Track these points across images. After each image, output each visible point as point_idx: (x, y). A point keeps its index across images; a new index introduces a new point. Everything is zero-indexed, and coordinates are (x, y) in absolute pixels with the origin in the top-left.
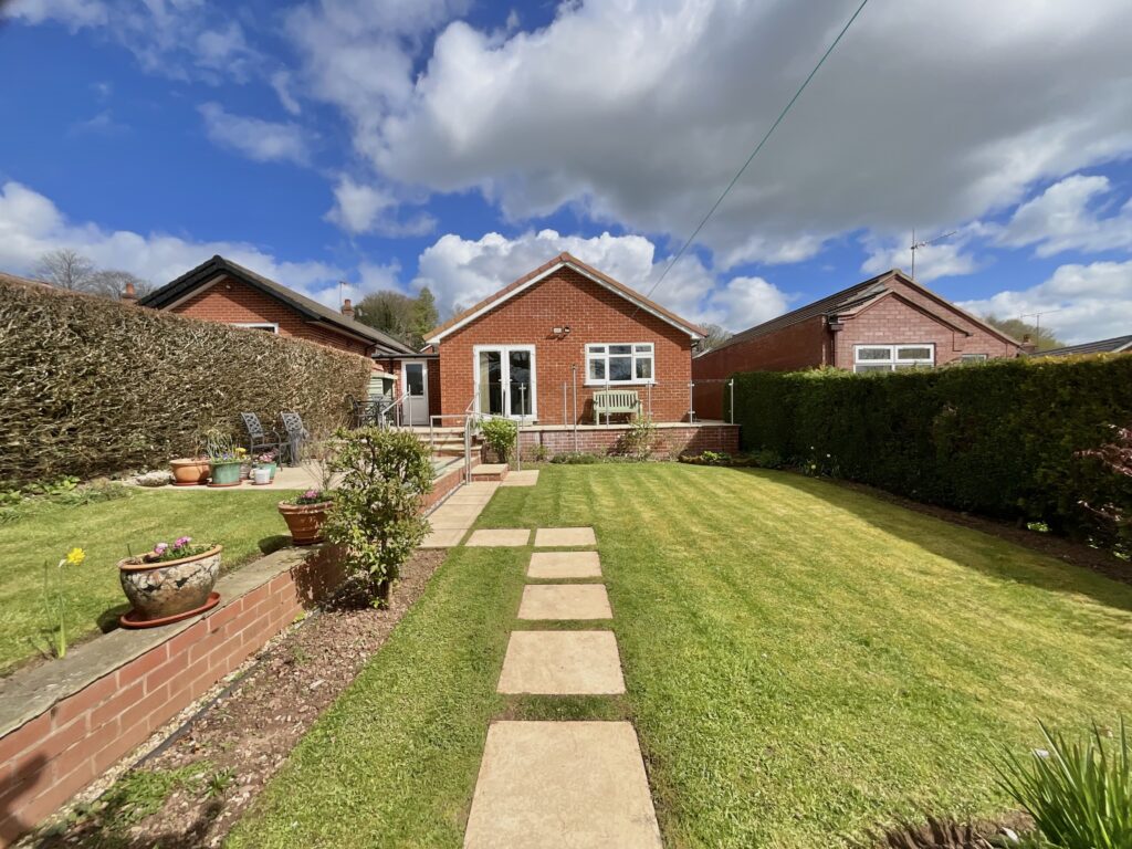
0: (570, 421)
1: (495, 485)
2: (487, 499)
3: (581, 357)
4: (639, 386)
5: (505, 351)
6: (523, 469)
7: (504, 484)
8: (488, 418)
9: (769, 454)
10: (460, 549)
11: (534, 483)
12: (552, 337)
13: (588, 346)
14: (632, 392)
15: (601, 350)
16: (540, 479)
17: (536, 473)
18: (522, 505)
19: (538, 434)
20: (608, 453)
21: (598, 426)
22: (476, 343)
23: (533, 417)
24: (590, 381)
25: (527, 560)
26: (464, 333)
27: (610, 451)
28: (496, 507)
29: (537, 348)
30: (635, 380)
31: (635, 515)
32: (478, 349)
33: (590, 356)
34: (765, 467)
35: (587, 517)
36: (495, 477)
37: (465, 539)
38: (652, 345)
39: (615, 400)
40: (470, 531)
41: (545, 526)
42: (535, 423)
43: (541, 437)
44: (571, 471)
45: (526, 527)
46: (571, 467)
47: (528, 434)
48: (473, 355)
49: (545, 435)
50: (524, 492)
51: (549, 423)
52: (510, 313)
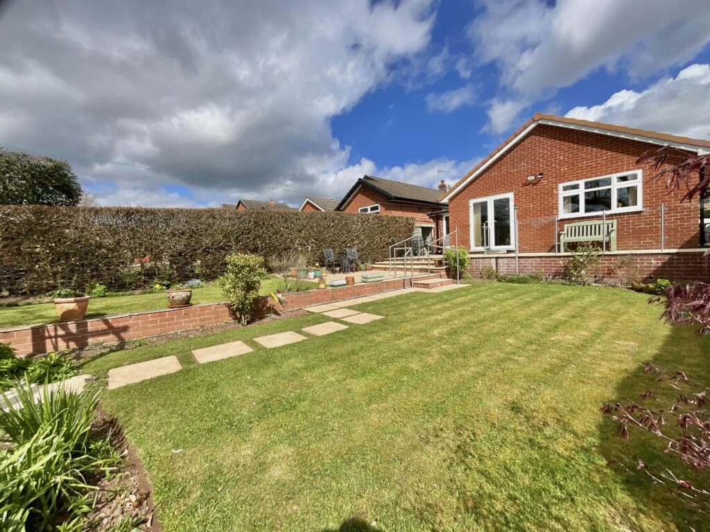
3: (554, 196)
4: (620, 214)
5: (490, 200)
12: (528, 184)
13: (561, 186)
14: (610, 221)
15: (576, 187)
19: (494, 260)
20: (555, 276)
22: (470, 198)
23: (512, 246)
24: (564, 215)
26: (463, 193)
27: (556, 275)
29: (515, 195)
30: (615, 210)
32: (472, 202)
33: (562, 194)
38: (640, 172)
43: (497, 261)
47: (487, 260)
48: (469, 207)
49: (500, 261)
52: (493, 173)
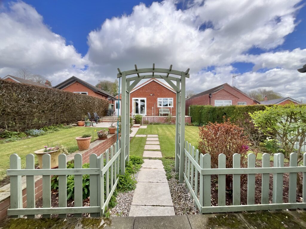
0: (154, 115)
1: (138, 128)
2: (137, 130)
3: (157, 101)
5: (139, 99)
6: (143, 125)
7: (140, 128)
8: (136, 114)
9: (196, 123)
10: (134, 137)
11: (146, 128)
12: (150, 96)
13: (158, 98)
14: (168, 109)
15: (161, 99)
16: (147, 127)
17: (147, 126)
18: (144, 131)
19: (147, 118)
21: (160, 117)
22: (133, 97)
23: (146, 114)
24: (158, 106)
25: (146, 139)
28: (139, 132)
29: (146, 99)
30: (169, 106)
31: (166, 133)
34: (195, 126)
35: (157, 133)
36: (138, 127)
37: (135, 136)
38: (173, 98)
39: (164, 111)
40: (135, 135)
41: (149, 134)
42: (146, 116)
44: (154, 126)
45: (146, 134)
46: (154, 125)
47: (144, 118)
48: (132, 100)
50: (145, 129)
51: (149, 116)
52: (141, 91)
